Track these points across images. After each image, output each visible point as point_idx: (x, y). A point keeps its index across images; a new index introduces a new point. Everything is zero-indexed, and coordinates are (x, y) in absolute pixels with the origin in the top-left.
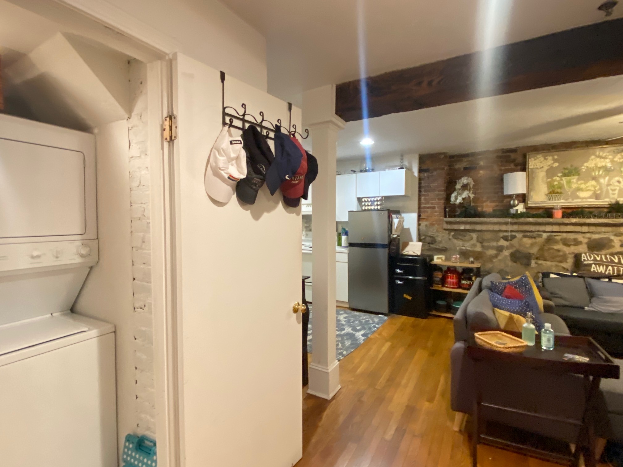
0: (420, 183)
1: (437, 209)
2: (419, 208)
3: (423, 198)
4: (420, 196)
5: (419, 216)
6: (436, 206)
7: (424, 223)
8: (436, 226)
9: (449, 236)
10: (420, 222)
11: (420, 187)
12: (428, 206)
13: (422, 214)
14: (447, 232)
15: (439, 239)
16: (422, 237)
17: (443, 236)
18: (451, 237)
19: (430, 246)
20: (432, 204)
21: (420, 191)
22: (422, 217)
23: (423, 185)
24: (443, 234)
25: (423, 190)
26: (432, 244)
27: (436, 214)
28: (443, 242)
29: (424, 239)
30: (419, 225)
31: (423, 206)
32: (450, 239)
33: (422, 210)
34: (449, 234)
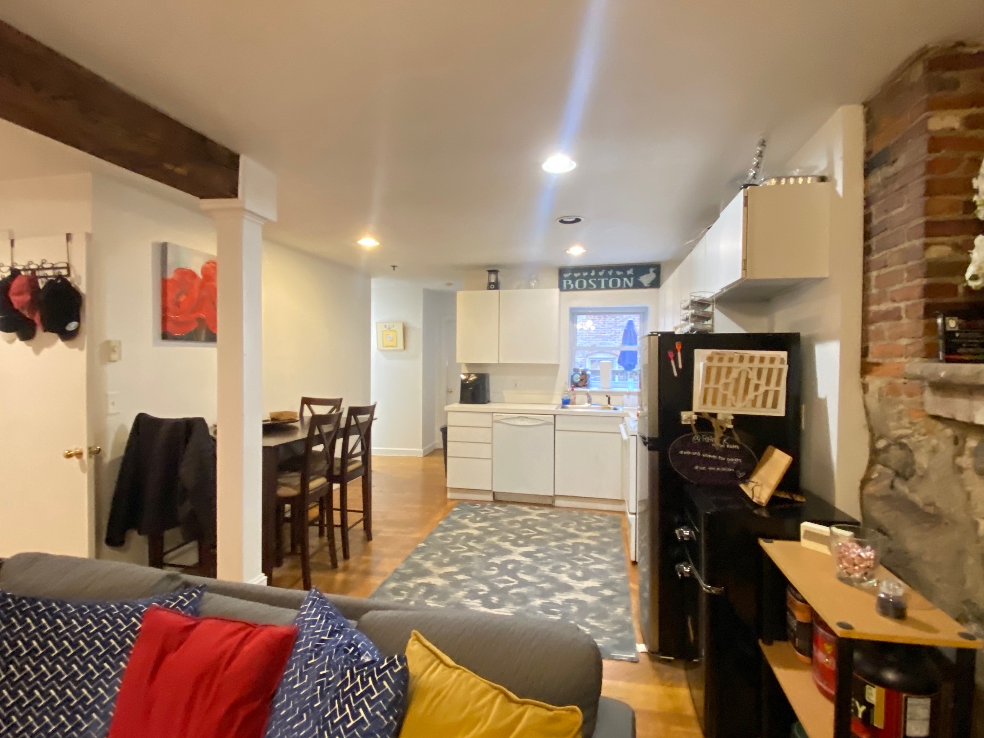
0: (867, 219)
1: (905, 321)
2: (866, 321)
3: (874, 274)
4: (866, 269)
5: (865, 352)
6: (902, 305)
7: (875, 382)
8: (904, 397)
9: (960, 454)
10: (868, 378)
11: (867, 236)
12: (884, 307)
13: (871, 345)
14: (949, 432)
15: (922, 460)
16: (881, 444)
17: (934, 451)
18: (966, 461)
19: (892, 487)
20: (894, 301)
21: (867, 251)
22: (871, 359)
23: (875, 221)
24: (934, 442)
25: (874, 241)
26: (906, 479)
27: (904, 342)
28: (934, 477)
29: (886, 449)
30: (865, 388)
31: (873, 308)
32: (960, 470)
33: (872, 328)
34: (956, 441)
